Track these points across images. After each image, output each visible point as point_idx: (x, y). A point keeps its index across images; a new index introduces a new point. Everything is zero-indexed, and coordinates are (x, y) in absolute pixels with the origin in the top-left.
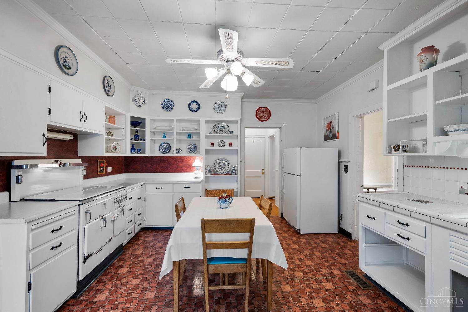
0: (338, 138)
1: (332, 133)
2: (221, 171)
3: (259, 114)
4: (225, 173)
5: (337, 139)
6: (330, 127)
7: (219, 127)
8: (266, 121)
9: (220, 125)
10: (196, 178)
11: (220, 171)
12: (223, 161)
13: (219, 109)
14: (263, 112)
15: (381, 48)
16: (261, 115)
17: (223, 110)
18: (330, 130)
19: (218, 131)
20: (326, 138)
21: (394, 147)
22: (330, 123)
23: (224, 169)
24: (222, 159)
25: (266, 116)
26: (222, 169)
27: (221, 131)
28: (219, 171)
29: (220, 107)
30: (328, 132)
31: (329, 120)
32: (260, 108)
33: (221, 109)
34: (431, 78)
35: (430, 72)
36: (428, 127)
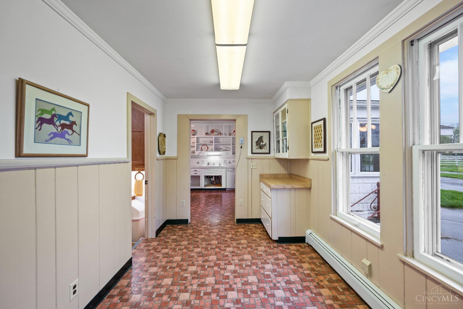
34: (196, 138)
35: (196, 136)
36: (195, 149)
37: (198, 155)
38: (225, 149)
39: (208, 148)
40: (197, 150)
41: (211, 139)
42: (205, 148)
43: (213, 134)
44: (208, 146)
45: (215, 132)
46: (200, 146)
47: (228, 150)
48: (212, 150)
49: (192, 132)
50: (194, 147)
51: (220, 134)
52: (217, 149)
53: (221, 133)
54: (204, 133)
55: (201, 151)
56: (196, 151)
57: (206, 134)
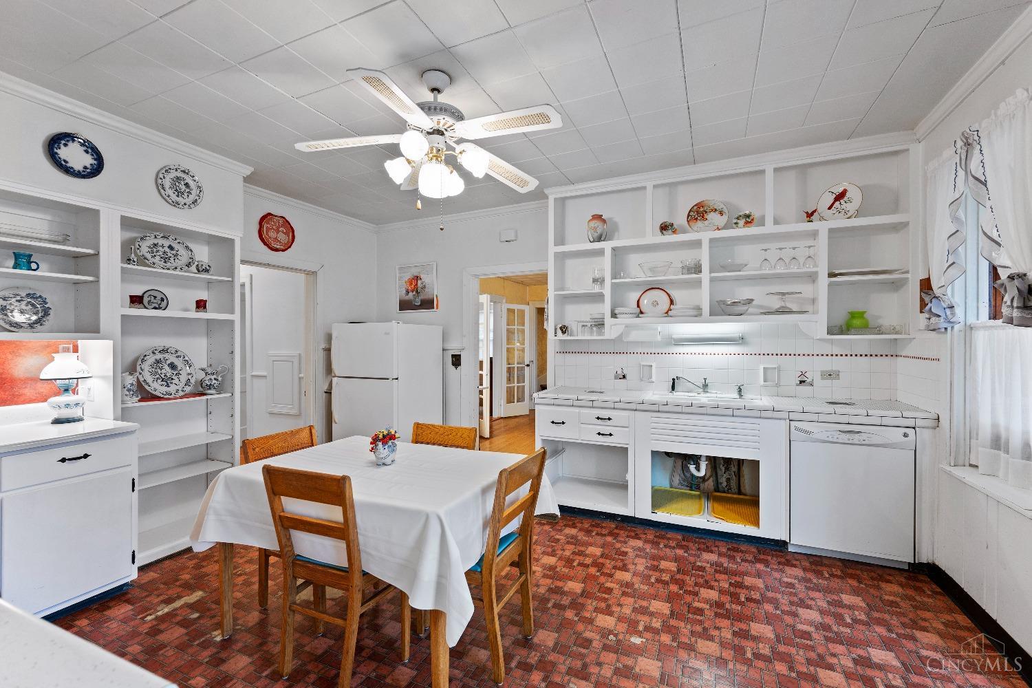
0: (437, 308)
1: (422, 297)
2: (168, 386)
3: (268, 229)
4: (181, 394)
5: (435, 310)
6: (417, 285)
7: (155, 245)
8: (283, 251)
9: (161, 242)
10: (57, 421)
11: (164, 389)
12: (166, 355)
13: (179, 193)
14: (278, 228)
15: (546, 191)
16: (272, 234)
17: (192, 197)
18: (417, 292)
19: (153, 260)
20: (405, 305)
21: (561, 328)
22: (417, 278)
23: (176, 381)
24: (164, 351)
25: (282, 237)
26: (167, 381)
27: (166, 259)
28: (157, 388)
29: (183, 188)
30: (411, 294)
31: (415, 272)
32: (269, 214)
33: (186, 194)
34: (608, 253)
35: (607, 246)
36: (606, 308)
37: (621, 336)
38: (776, 303)
39: (672, 302)
40: (614, 315)
41: (688, 257)
42: (655, 304)
43: (700, 224)
44: (675, 294)
45: (712, 217)
46: (633, 296)
47: (795, 308)
48: (696, 314)
49: (593, 224)
50: (599, 297)
51: (741, 222)
52: (722, 309)
53: (748, 216)
54: (651, 228)
55: (638, 317)
56: (608, 321)
57: (664, 228)
